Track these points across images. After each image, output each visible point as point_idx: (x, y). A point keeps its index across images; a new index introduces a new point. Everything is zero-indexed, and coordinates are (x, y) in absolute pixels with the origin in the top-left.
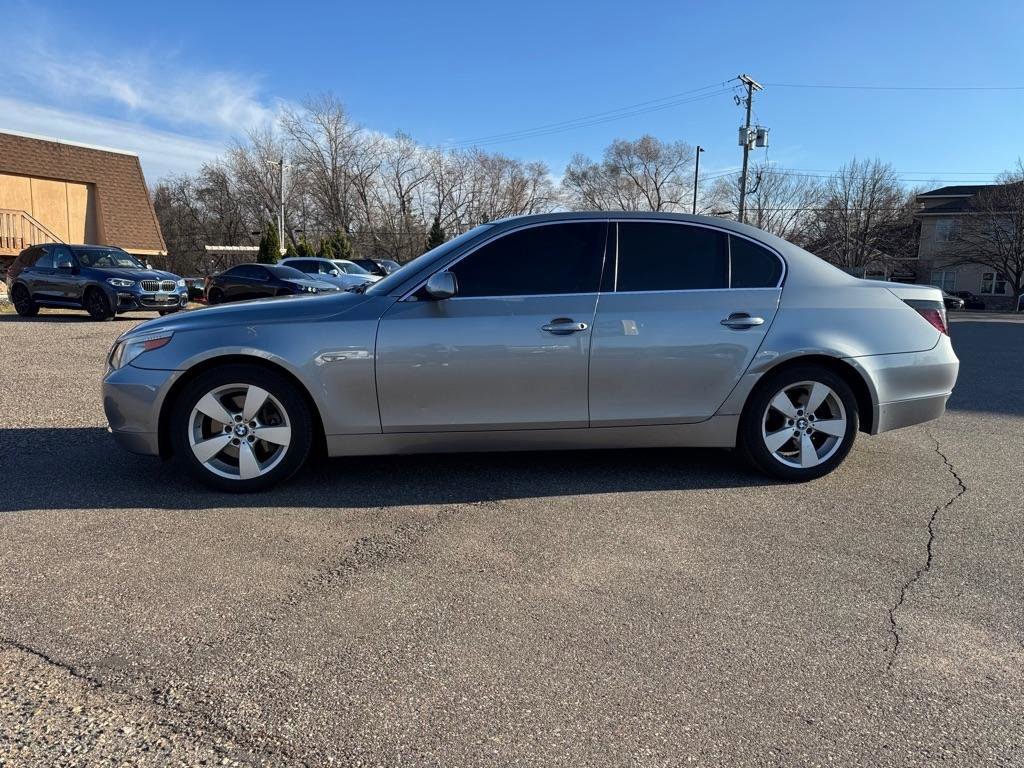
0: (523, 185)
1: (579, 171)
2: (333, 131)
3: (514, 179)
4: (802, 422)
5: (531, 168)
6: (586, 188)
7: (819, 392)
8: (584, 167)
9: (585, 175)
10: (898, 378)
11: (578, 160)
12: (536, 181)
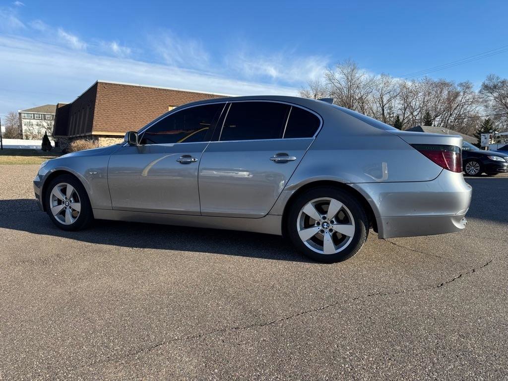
0: (457, 95)
1: (491, 84)
2: (350, 78)
3: (449, 92)
4: (325, 224)
5: (461, 85)
6: (496, 94)
7: (335, 206)
8: (495, 81)
9: (495, 87)
10: (397, 200)
11: (490, 78)
12: (464, 93)
